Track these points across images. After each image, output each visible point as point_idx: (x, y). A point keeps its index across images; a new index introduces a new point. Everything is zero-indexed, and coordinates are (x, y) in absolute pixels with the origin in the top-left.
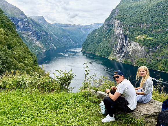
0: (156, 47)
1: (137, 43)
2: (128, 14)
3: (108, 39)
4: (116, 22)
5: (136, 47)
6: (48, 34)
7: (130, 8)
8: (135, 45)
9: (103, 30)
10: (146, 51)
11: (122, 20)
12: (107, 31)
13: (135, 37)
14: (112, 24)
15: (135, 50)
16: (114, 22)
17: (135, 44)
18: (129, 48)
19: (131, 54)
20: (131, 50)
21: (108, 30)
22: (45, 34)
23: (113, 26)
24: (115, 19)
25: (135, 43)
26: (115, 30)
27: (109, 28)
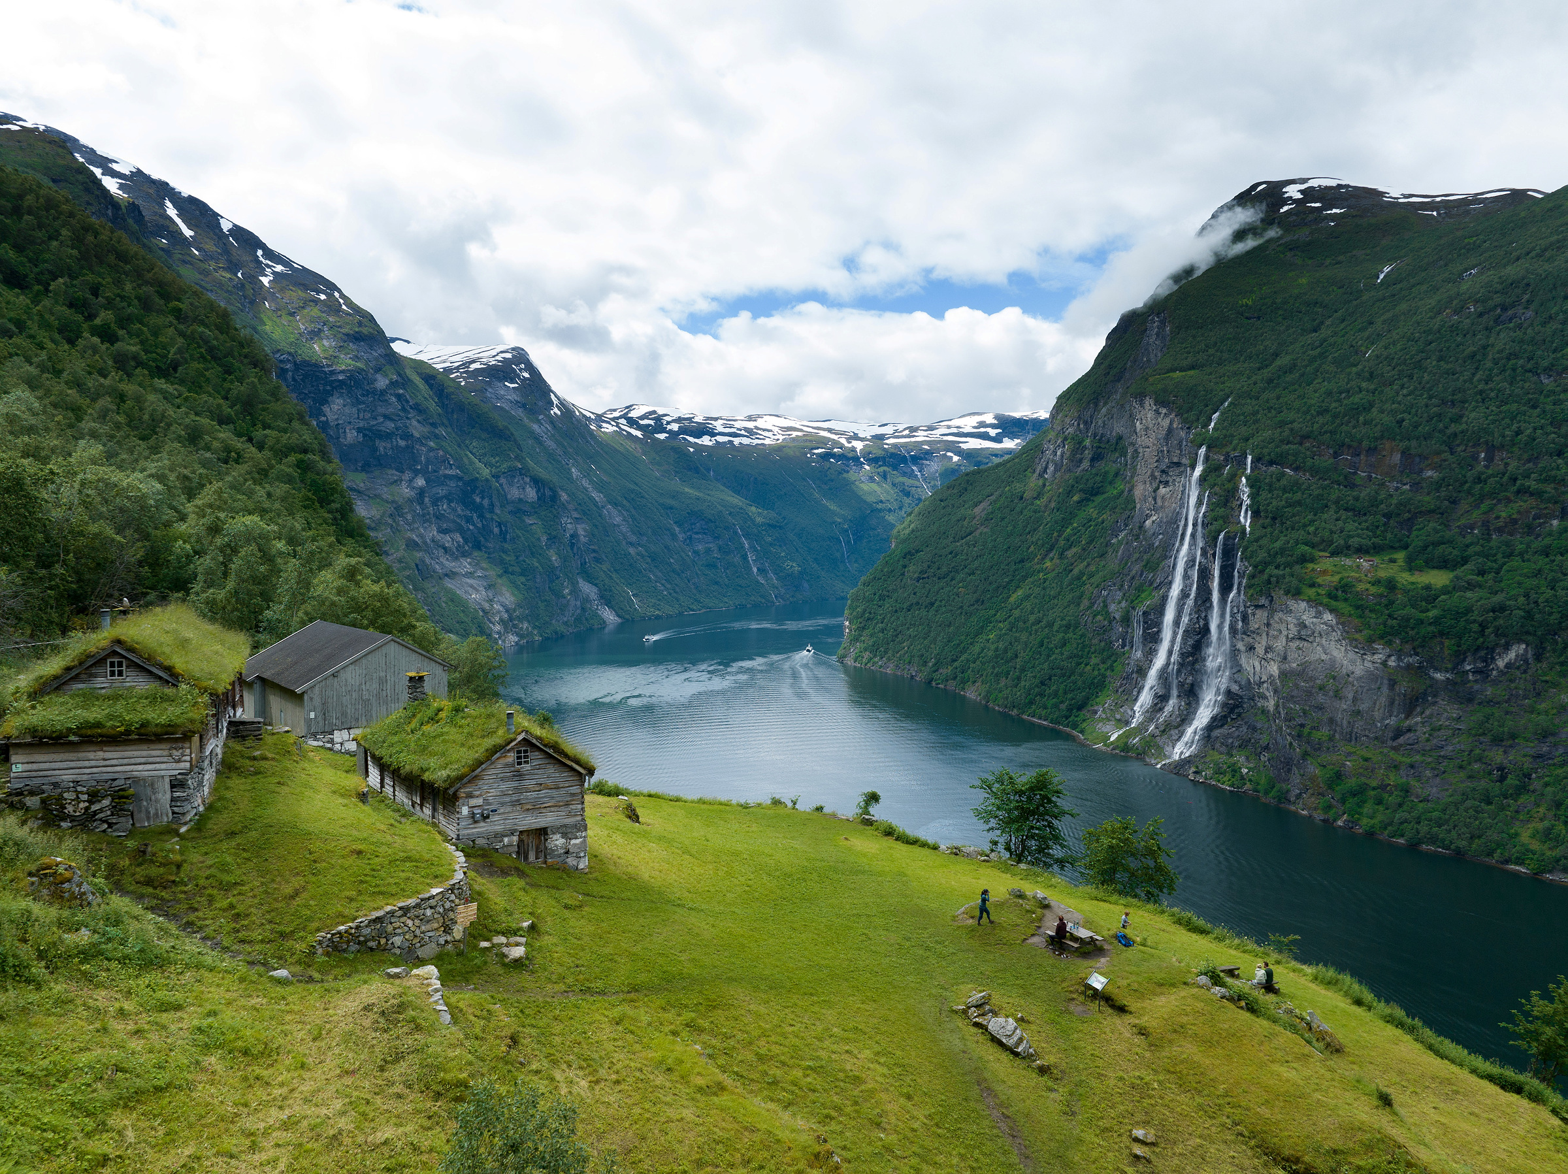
0: (1489, 659)
1: (1318, 615)
2: (1249, 358)
3: (1081, 558)
4: (1150, 427)
5: (1316, 653)
6: (554, 497)
7: (1264, 312)
8: (1303, 634)
9: (1033, 482)
10: (1403, 687)
12: (1069, 493)
13: (1305, 559)
15: (1302, 673)
16: (1132, 417)
17: (1308, 618)
18: (1260, 650)
19: (1271, 704)
20: (1274, 669)
21: (1077, 480)
22: (531, 494)
23: (1124, 454)
24: (1141, 396)
25: (1302, 610)
26: (1138, 492)
27: (1086, 464)
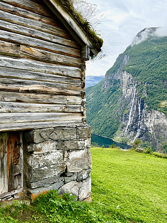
1: (161, 114)
2: (145, 63)
3: (112, 104)
4: (126, 77)
5: (160, 121)
7: (148, 54)
8: (158, 118)
9: (102, 89)
11: (135, 73)
12: (109, 91)
13: (157, 103)
14: (119, 80)
15: (158, 125)
16: (122, 75)
17: (159, 115)
18: (149, 121)
19: (152, 132)
20: (152, 125)
21: (111, 88)
23: (120, 83)
24: (124, 71)
25: (158, 113)
26: (123, 90)
27: (112, 85)
